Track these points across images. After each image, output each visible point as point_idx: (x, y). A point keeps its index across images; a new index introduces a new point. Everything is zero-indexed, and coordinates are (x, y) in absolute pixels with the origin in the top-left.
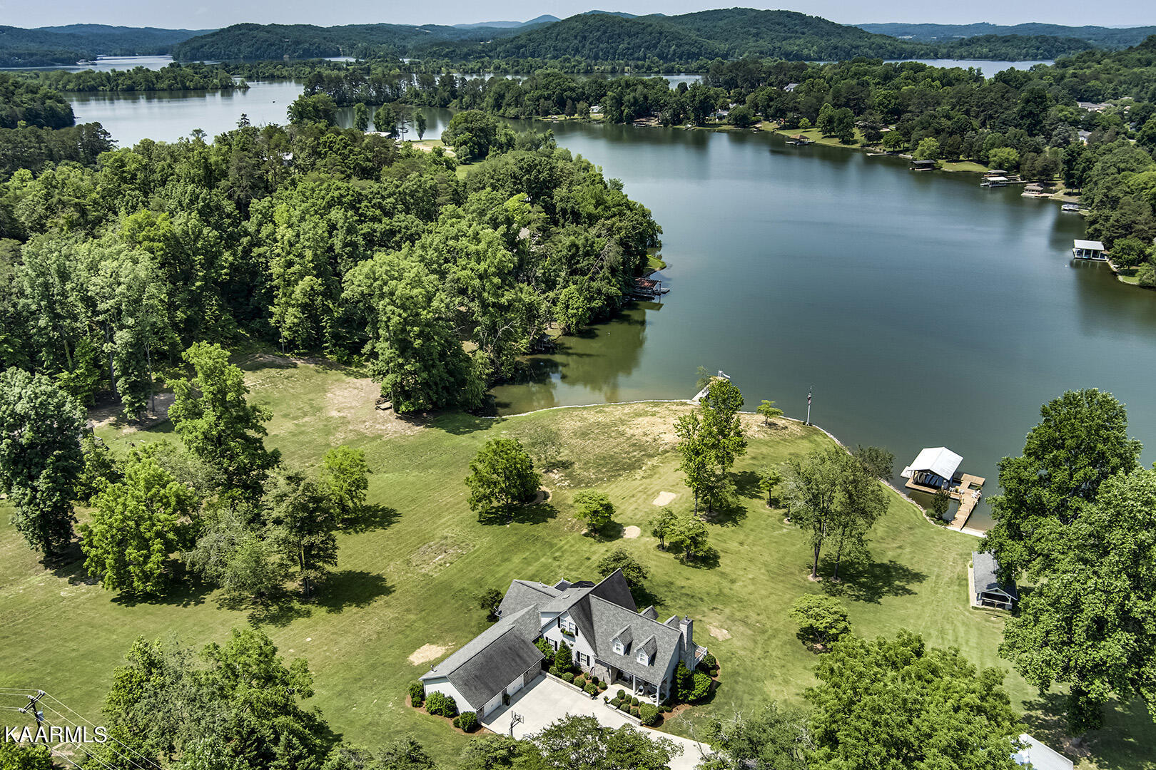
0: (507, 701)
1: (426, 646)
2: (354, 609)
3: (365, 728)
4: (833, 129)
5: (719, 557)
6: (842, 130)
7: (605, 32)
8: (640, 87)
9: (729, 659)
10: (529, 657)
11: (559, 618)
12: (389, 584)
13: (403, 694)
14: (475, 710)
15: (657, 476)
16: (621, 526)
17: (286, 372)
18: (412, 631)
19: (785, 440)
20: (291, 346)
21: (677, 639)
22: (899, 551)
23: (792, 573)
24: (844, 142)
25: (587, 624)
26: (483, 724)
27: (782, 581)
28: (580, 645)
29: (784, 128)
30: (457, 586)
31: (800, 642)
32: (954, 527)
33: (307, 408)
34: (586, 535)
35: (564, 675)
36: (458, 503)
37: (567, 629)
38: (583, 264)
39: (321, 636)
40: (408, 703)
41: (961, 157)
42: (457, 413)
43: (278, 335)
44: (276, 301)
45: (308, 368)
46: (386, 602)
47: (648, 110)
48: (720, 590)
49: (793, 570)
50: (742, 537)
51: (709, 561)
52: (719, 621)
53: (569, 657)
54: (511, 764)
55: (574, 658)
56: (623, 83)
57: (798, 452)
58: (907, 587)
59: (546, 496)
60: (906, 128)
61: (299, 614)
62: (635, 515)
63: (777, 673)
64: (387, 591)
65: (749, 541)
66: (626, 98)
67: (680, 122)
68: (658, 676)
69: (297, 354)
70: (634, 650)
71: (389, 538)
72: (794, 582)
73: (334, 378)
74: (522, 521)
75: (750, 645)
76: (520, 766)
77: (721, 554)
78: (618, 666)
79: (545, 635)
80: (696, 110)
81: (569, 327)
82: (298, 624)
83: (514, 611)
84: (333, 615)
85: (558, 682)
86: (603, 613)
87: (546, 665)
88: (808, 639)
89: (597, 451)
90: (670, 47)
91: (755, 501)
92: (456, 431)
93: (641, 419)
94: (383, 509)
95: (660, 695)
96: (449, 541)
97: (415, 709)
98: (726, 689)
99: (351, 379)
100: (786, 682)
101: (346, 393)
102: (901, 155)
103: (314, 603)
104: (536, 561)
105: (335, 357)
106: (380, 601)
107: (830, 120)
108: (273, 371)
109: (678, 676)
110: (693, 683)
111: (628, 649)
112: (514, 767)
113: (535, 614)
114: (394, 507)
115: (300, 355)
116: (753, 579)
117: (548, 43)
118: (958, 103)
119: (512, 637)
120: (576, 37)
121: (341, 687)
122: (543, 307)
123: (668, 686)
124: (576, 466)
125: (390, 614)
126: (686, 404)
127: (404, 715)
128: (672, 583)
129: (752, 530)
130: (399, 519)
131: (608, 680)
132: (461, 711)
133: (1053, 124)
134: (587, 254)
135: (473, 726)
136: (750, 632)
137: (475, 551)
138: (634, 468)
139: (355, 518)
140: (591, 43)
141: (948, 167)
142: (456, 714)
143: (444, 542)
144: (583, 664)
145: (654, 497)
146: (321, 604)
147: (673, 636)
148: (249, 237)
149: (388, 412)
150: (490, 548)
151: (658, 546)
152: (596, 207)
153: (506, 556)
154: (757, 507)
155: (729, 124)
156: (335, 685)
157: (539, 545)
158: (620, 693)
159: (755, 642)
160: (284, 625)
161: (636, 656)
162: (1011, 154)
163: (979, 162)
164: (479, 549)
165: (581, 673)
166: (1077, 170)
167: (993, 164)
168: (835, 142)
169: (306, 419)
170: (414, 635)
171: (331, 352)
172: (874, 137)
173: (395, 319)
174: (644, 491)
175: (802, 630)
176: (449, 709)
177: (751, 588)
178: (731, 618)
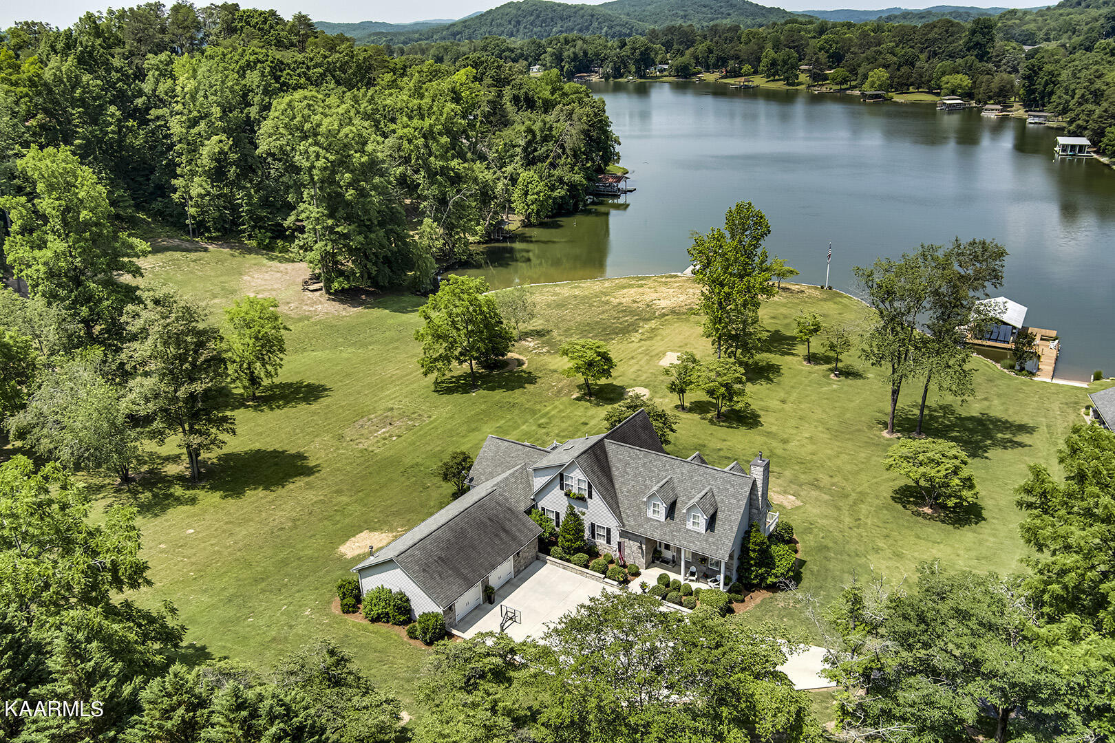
0: (490, 597)
1: (365, 534)
2: (261, 492)
3: (265, 646)
4: (776, 73)
5: (759, 416)
6: (787, 72)
7: (538, 16)
8: (579, 43)
9: (808, 530)
10: (519, 530)
11: (561, 475)
12: (312, 463)
13: (328, 595)
14: (440, 610)
15: (659, 338)
16: (622, 388)
17: (194, 256)
18: (344, 516)
19: (805, 302)
20: (200, 228)
21: (748, 489)
22: (986, 403)
23: (859, 430)
24: (788, 84)
25: (605, 481)
26: (455, 632)
27: (849, 439)
28: (597, 512)
29: (726, 77)
30: (408, 461)
31: (900, 506)
32: (1043, 378)
33: (217, 290)
34: (578, 399)
35: (575, 558)
36: (407, 375)
37: (575, 491)
38: (542, 151)
39: (209, 527)
40: (336, 608)
41: (911, 89)
42: (403, 295)
43: (184, 215)
44: (179, 171)
45: (221, 252)
46: (307, 484)
47: (588, 67)
48: (771, 451)
49: (859, 427)
50: (782, 395)
51: (745, 419)
52: (780, 485)
53: (579, 530)
54: (509, 681)
55: (587, 534)
56: (562, 40)
57: (825, 312)
58: (1015, 439)
59: (520, 363)
60: (852, 65)
61: (179, 501)
62: (638, 376)
63: (881, 545)
64: (309, 471)
65: (792, 398)
66: (566, 54)
67: (621, 76)
68: (722, 547)
69: (208, 238)
70: (682, 509)
71: (314, 413)
72: (866, 439)
73: (253, 262)
74: (493, 389)
75: (831, 511)
76: (526, 683)
77: (760, 413)
78: (657, 536)
79: (540, 504)
80: (637, 62)
81: (528, 216)
82: (177, 513)
83: (492, 475)
84: (230, 501)
85: (565, 568)
86: (627, 464)
87: (545, 546)
88: (909, 502)
89: (578, 319)
90: (602, 29)
91: (787, 358)
92: (403, 310)
93: (626, 290)
94: (308, 385)
95: (726, 577)
96: (395, 413)
97: (346, 616)
98: (816, 569)
99: (275, 263)
100: (899, 556)
101: (267, 276)
102: (849, 92)
103: (203, 487)
104: (515, 429)
105: (254, 243)
106: (300, 482)
107: (774, 63)
108: (178, 254)
109: (751, 546)
110: (772, 558)
111: (671, 511)
112: (515, 684)
113: (524, 476)
114: (322, 383)
115: (212, 240)
116: (811, 438)
117: (484, 29)
118: (900, 42)
119: (493, 504)
120: (510, 22)
121: (232, 591)
122: (500, 185)
123: (735, 563)
124: (555, 333)
125: (312, 496)
126: (676, 276)
127: (328, 625)
128: (704, 446)
129: (792, 387)
130: (329, 393)
131: (641, 561)
132: (418, 613)
133: (998, 56)
134: (545, 139)
135: (437, 632)
136: (826, 497)
137: (431, 423)
138: (628, 332)
139: (270, 396)
140: (525, 27)
141: (899, 98)
142: (410, 620)
143: (389, 414)
144: (601, 542)
145: (660, 359)
146: (214, 488)
147: (742, 486)
148: (144, 98)
149: (318, 293)
150: (451, 417)
151: (677, 407)
152: (552, 93)
153: (473, 426)
154: (792, 364)
155: (670, 75)
156: (224, 589)
157: (517, 412)
158: (661, 578)
159: (839, 509)
160: (156, 515)
161: (684, 521)
162: (964, 80)
163: (930, 92)
164: (435, 420)
165: (597, 555)
166: (1039, 84)
167: (946, 91)
168: (780, 86)
169: (216, 301)
170: (347, 520)
171: (250, 237)
172: (818, 77)
173: (321, 163)
174: (647, 352)
175: (896, 492)
176: (400, 611)
177: (810, 448)
178: (794, 481)
